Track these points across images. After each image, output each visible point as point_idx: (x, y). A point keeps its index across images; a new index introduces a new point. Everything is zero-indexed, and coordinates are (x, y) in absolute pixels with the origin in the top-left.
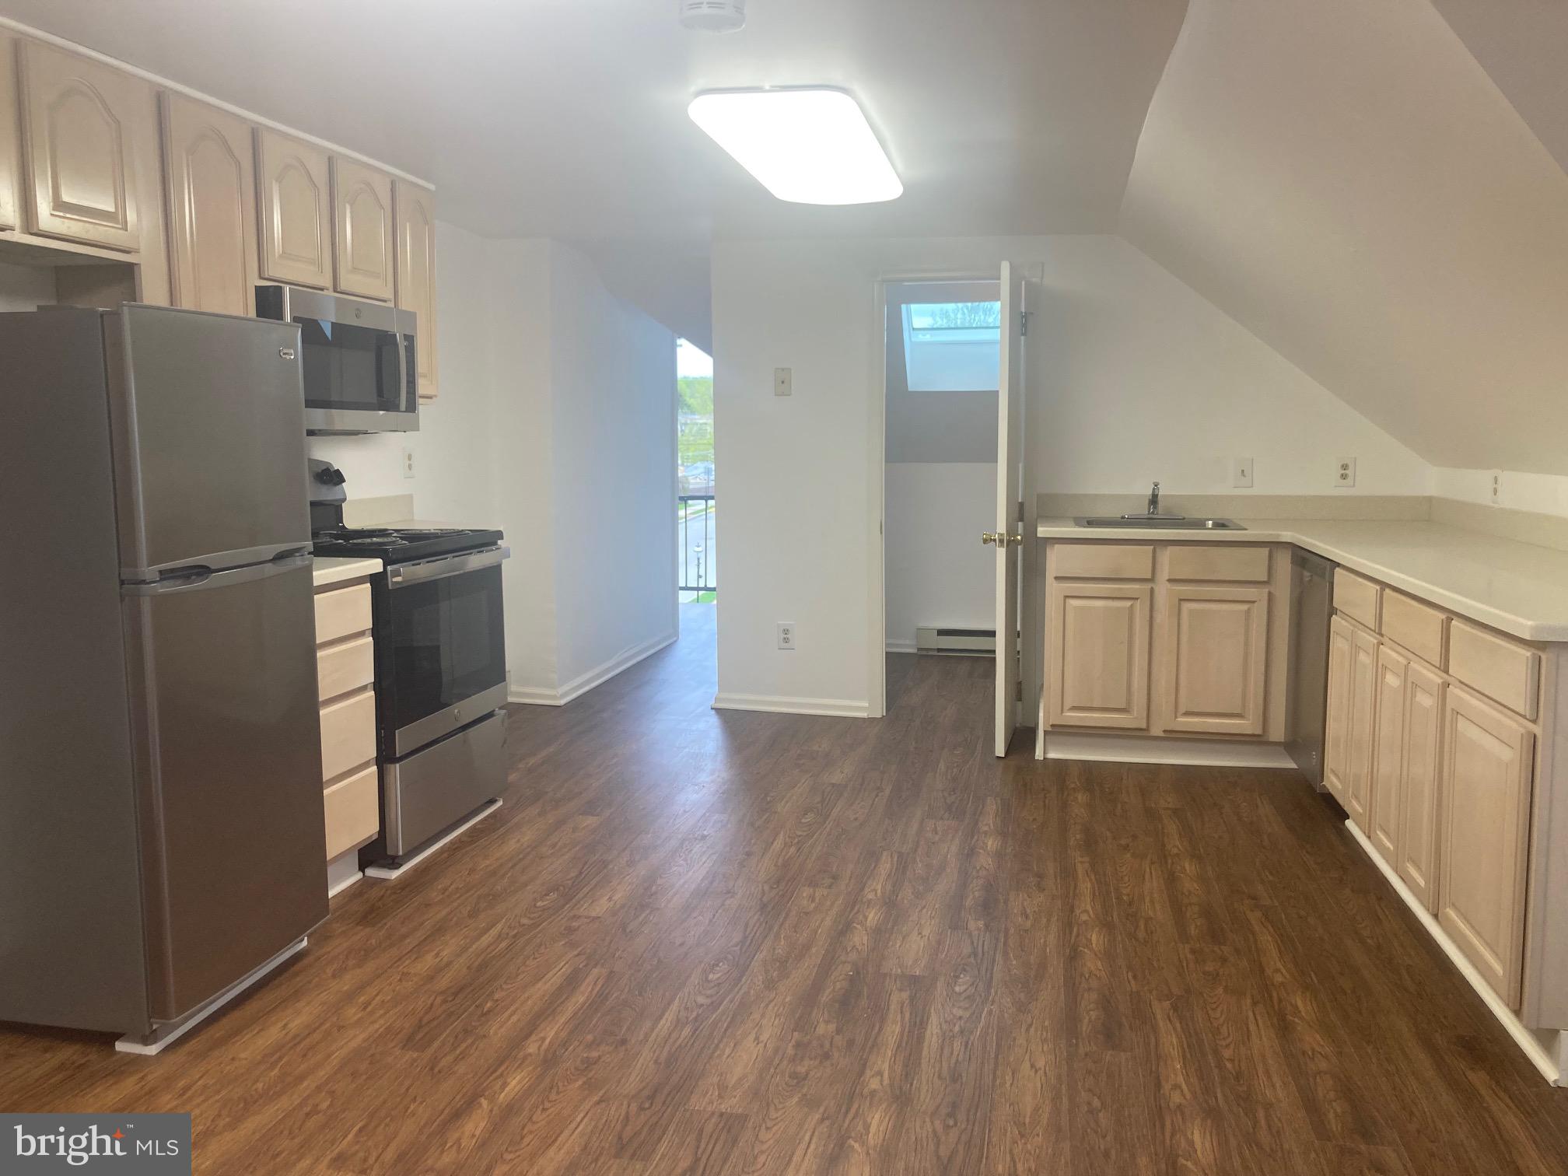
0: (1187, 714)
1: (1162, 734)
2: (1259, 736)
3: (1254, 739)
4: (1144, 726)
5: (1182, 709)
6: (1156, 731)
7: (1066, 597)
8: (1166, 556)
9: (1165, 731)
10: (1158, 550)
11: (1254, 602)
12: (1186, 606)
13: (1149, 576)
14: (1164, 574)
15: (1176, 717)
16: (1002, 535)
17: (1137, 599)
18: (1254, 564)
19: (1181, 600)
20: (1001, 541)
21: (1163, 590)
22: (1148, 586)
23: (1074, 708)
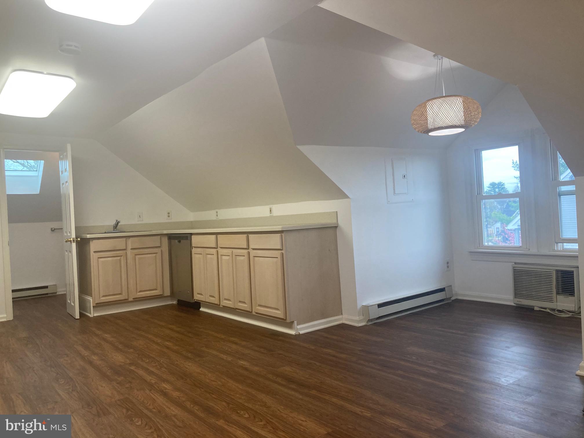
0: (140, 291)
1: (133, 300)
2: (162, 295)
3: (161, 296)
4: (127, 298)
5: (139, 290)
6: (131, 299)
7: (98, 258)
8: (130, 241)
9: (133, 299)
10: (127, 240)
11: (157, 253)
12: (137, 257)
13: (125, 248)
14: (130, 247)
15: (137, 293)
16: (74, 238)
17: (121, 256)
18: (156, 241)
19: (135, 255)
20: (74, 241)
21: (129, 252)
22: (125, 252)
23: (104, 296)
